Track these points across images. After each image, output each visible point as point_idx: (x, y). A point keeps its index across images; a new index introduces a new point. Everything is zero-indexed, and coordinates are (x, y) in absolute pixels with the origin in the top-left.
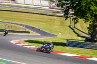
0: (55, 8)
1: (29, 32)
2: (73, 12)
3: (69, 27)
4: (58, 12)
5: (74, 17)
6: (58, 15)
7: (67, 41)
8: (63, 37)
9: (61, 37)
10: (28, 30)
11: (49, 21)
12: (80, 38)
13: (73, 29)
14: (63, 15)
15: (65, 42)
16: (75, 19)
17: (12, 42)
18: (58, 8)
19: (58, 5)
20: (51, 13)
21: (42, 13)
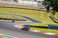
0: (41, 6)
1: (26, 20)
2: (52, 8)
3: (50, 17)
4: (43, 8)
5: (53, 11)
6: (43, 10)
7: (49, 25)
8: (46, 23)
9: (45, 23)
10: (25, 19)
11: (38, 13)
12: (56, 24)
13: (52, 19)
14: (46, 10)
15: (47, 26)
16: (53, 12)
17: (15, 26)
18: (43, 6)
19: (43, 4)
20: (39, 9)
21: (33, 9)
